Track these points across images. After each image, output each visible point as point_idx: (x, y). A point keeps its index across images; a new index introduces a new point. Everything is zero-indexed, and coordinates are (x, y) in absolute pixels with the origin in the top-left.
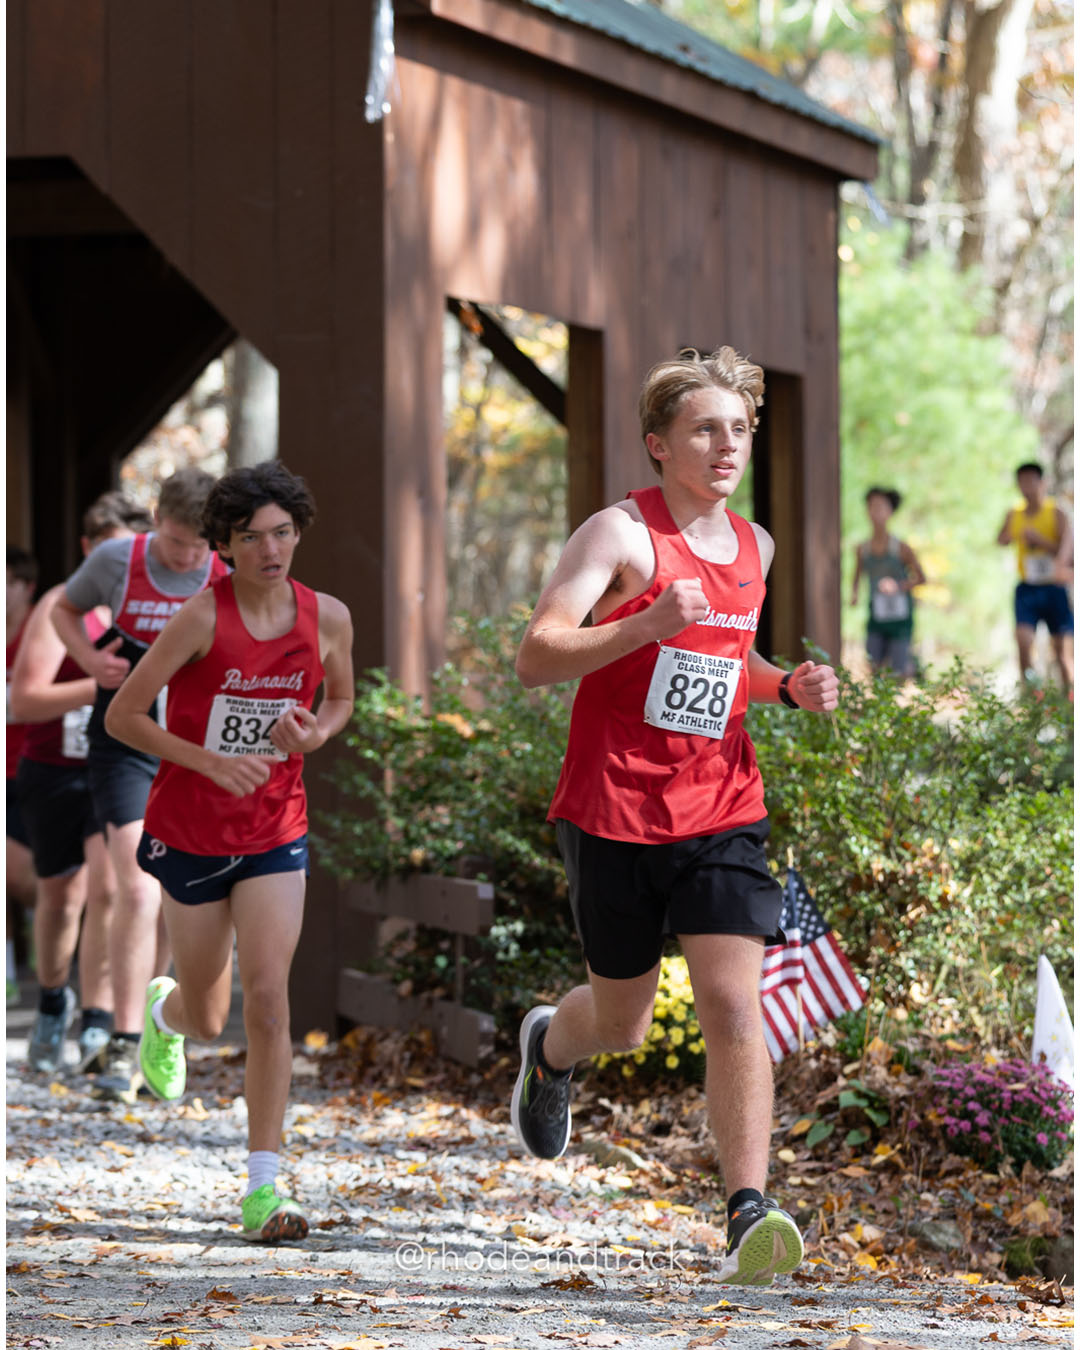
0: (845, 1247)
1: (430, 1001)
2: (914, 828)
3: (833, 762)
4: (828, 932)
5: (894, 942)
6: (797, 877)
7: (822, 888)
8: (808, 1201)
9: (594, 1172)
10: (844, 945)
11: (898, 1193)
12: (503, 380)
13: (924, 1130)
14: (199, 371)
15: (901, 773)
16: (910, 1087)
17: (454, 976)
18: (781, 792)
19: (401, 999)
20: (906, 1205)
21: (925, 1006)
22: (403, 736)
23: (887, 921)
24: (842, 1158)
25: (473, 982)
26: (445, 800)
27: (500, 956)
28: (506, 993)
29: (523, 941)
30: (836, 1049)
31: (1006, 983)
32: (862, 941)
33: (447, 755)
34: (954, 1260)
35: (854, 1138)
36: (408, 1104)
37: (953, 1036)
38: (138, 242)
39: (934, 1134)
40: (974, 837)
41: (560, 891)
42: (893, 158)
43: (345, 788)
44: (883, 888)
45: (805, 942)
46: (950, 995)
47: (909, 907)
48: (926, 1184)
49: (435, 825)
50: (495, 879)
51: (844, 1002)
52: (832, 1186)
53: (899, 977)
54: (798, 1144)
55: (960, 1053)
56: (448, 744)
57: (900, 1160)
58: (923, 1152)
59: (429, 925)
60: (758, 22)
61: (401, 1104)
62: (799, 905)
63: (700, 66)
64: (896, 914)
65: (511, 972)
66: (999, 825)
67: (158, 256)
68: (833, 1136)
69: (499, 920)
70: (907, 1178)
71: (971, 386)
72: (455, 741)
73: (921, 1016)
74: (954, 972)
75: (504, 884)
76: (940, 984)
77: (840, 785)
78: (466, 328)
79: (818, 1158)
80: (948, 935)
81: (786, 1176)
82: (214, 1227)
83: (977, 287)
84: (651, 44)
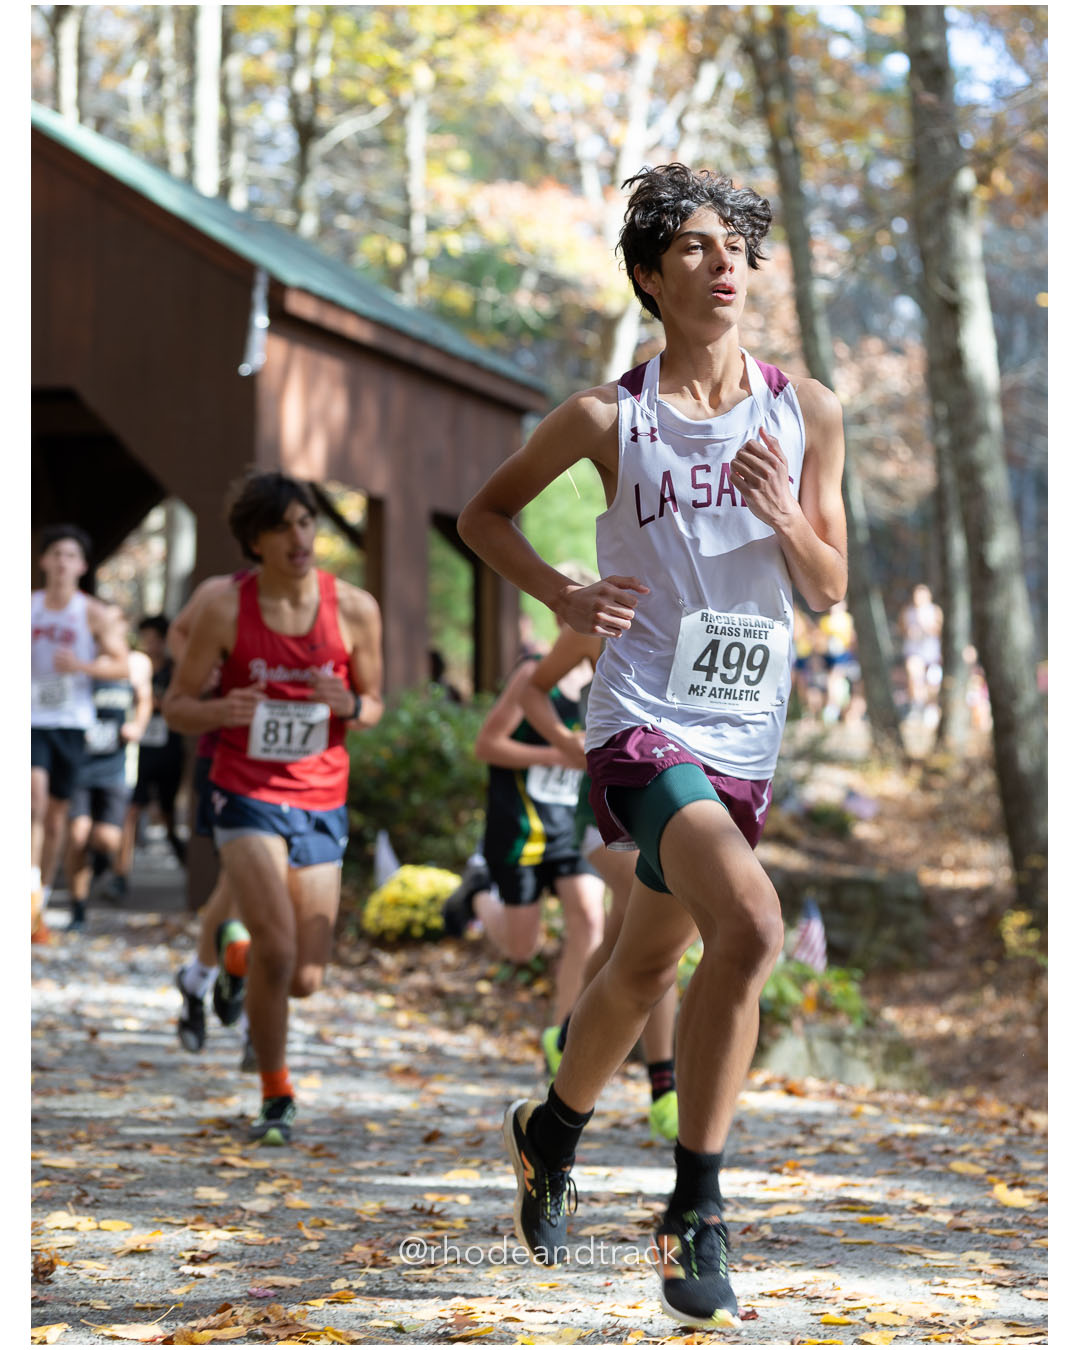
9: (368, 996)
12: (328, 524)
24: (516, 989)
54: (491, 981)
67: (124, 450)
68: (512, 976)
81: (483, 1000)
82: (142, 1027)
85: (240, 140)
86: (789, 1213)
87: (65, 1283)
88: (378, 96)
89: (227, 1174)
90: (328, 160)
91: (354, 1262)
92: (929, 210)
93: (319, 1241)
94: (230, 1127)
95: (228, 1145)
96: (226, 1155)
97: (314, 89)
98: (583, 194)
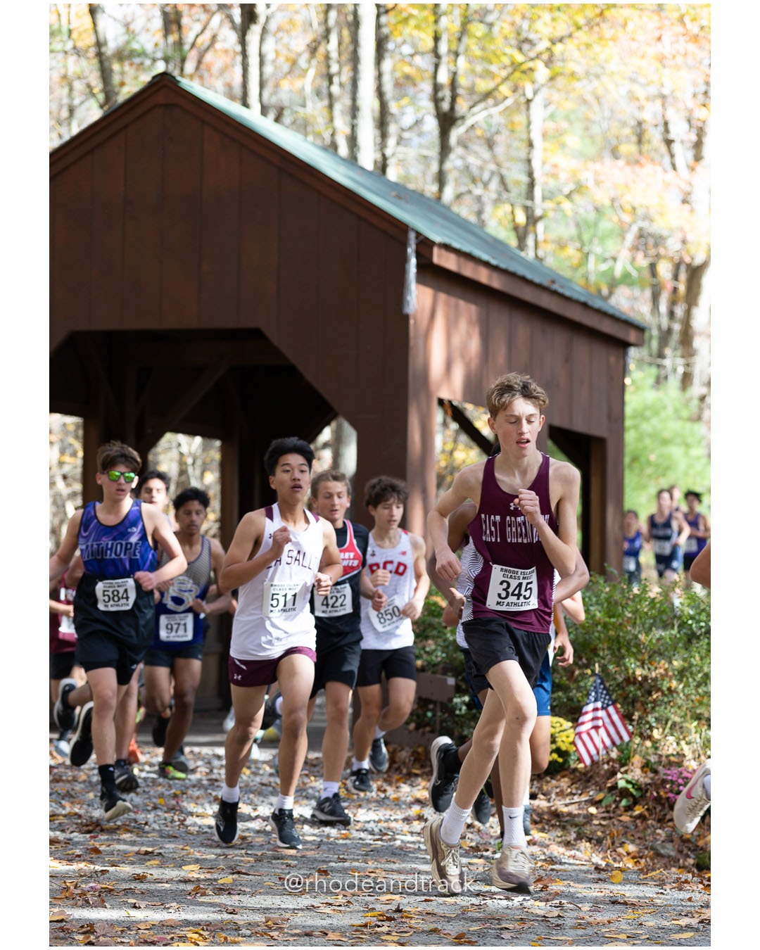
0: (620, 855)
1: (424, 733)
2: (656, 655)
3: (618, 623)
4: (614, 703)
5: (645, 709)
6: (600, 678)
7: (612, 683)
8: (602, 832)
10: (622, 710)
11: (645, 829)
12: (464, 438)
13: (658, 800)
14: (320, 431)
15: (650, 629)
16: (652, 779)
17: (435, 721)
18: (592, 636)
19: (410, 732)
20: (649, 835)
21: (660, 740)
23: (642, 699)
24: (619, 812)
25: (444, 724)
26: (433, 638)
27: (457, 712)
28: (460, 730)
29: (468, 705)
30: (617, 760)
31: (699, 730)
32: (630, 708)
33: (434, 616)
34: (671, 862)
35: (624, 803)
36: (412, 782)
37: (673, 755)
38: (292, 370)
39: (663, 802)
40: (685, 660)
42: (651, 337)
44: (641, 684)
45: (603, 708)
46: (672, 735)
47: (653, 693)
48: (659, 825)
49: (428, 649)
50: (456, 676)
51: (621, 738)
52: (614, 825)
53: (647, 726)
54: (599, 805)
55: (677, 763)
56: (434, 611)
57: (646, 814)
58: (658, 810)
59: (424, 696)
60: (587, 272)
61: (409, 782)
62: (600, 691)
63: (561, 290)
64: (647, 696)
65: (463, 720)
66: (697, 655)
67: (301, 377)
68: (615, 801)
69: (457, 695)
70: (650, 822)
71: (687, 446)
72: (438, 609)
73: (658, 745)
74: (674, 724)
75: (460, 678)
76: (667, 730)
77: (621, 634)
78: (446, 412)
79: (608, 812)
80: (672, 707)
81: (592, 820)
83: (691, 399)
84: (537, 280)
85: (392, 129)
88: (505, 89)
90: (463, 142)
94: (390, 919)
95: (388, 933)
96: (387, 941)
97: (453, 85)
98: (674, 167)
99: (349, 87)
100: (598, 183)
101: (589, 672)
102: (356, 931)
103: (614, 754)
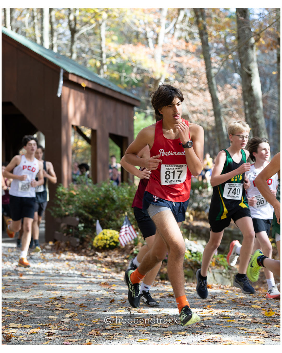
1: (69, 237)
4: (132, 225)
6: (127, 217)
9: (94, 264)
10: (135, 227)
12: (81, 138)
17: (73, 233)
19: (64, 236)
22: (64, 194)
25: (76, 234)
26: (72, 205)
27: (80, 230)
29: (84, 227)
30: (133, 244)
33: (71, 197)
36: (65, 253)
38: (22, 116)
41: (90, 219)
43: (55, 203)
45: (128, 227)
49: (70, 208)
50: (79, 217)
51: (134, 236)
54: (128, 259)
59: (69, 224)
65: (82, 232)
67: (26, 118)
69: (80, 224)
72: (73, 195)
75: (81, 218)
78: (75, 129)
81: (125, 264)
82: (34, 273)
85: (55, 34)
86: (208, 319)
87: (14, 342)
88: (92, 21)
89: (57, 312)
90: (79, 39)
91: (92, 335)
92: (242, 48)
93: (82, 329)
94: (58, 300)
95: (58, 304)
96: (57, 307)
97: (75, 19)
98: (149, 46)
99: (40, 20)
100: (124, 52)
101: (123, 215)
102: (46, 304)
103: (132, 242)
